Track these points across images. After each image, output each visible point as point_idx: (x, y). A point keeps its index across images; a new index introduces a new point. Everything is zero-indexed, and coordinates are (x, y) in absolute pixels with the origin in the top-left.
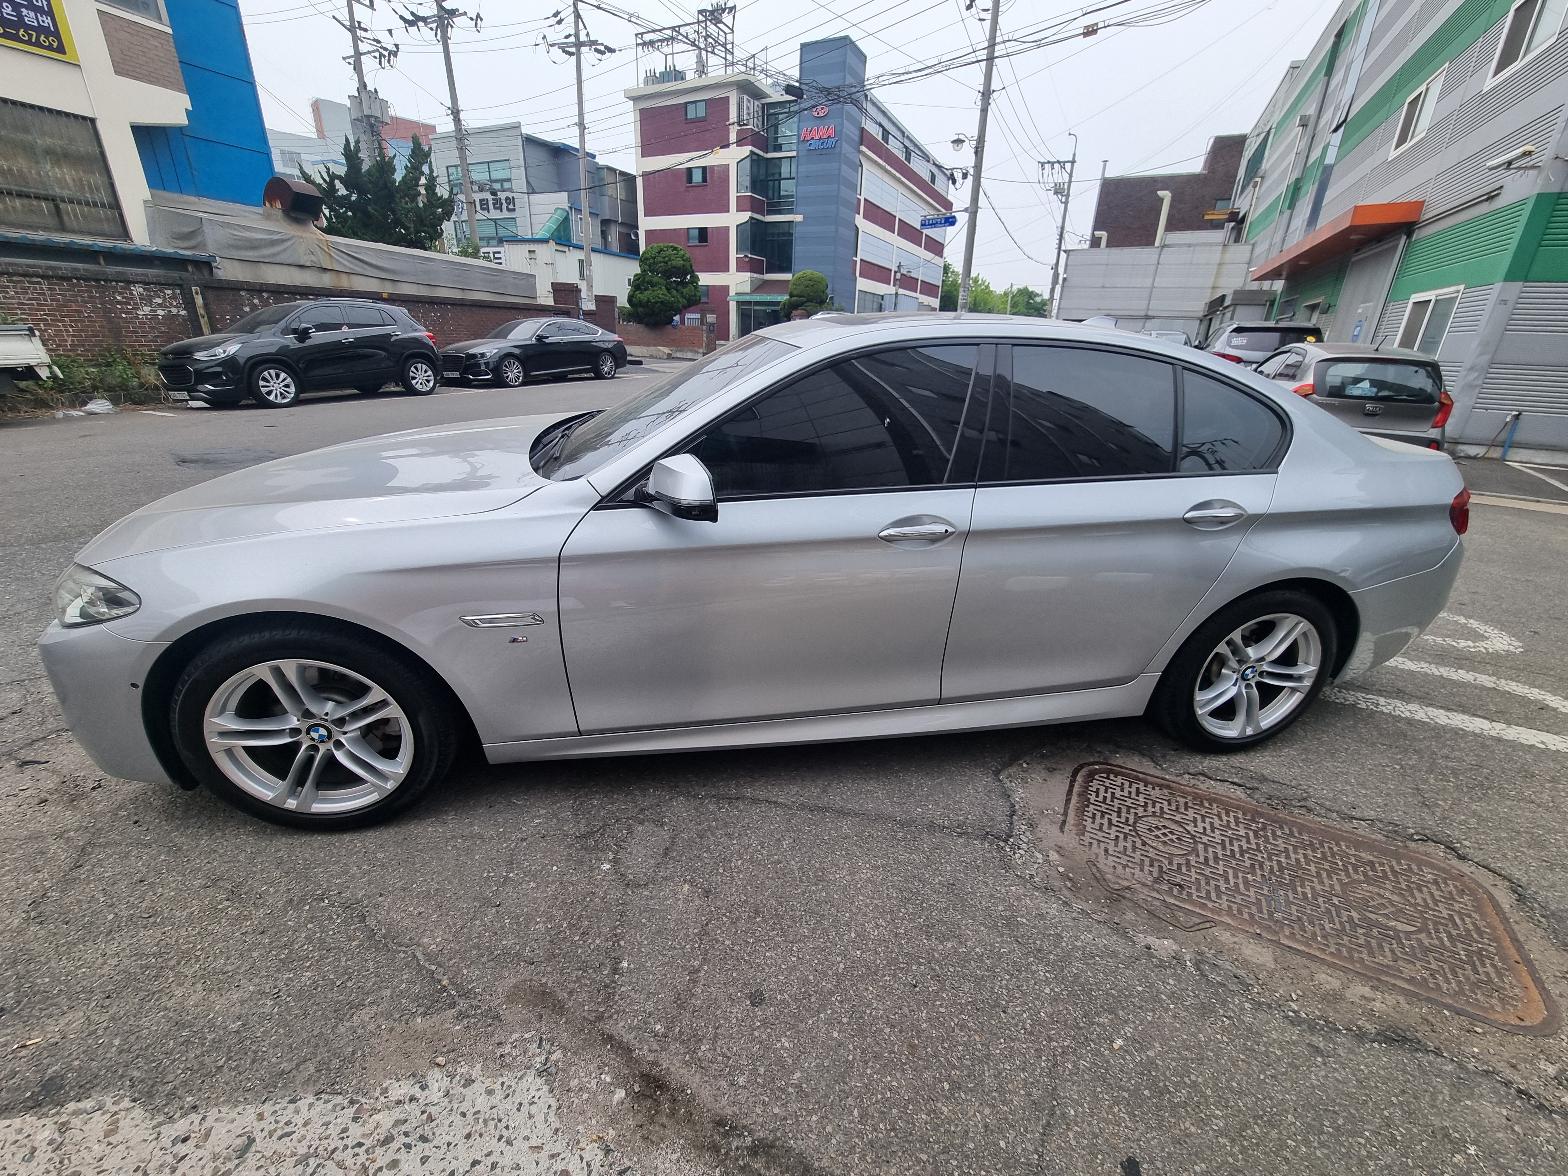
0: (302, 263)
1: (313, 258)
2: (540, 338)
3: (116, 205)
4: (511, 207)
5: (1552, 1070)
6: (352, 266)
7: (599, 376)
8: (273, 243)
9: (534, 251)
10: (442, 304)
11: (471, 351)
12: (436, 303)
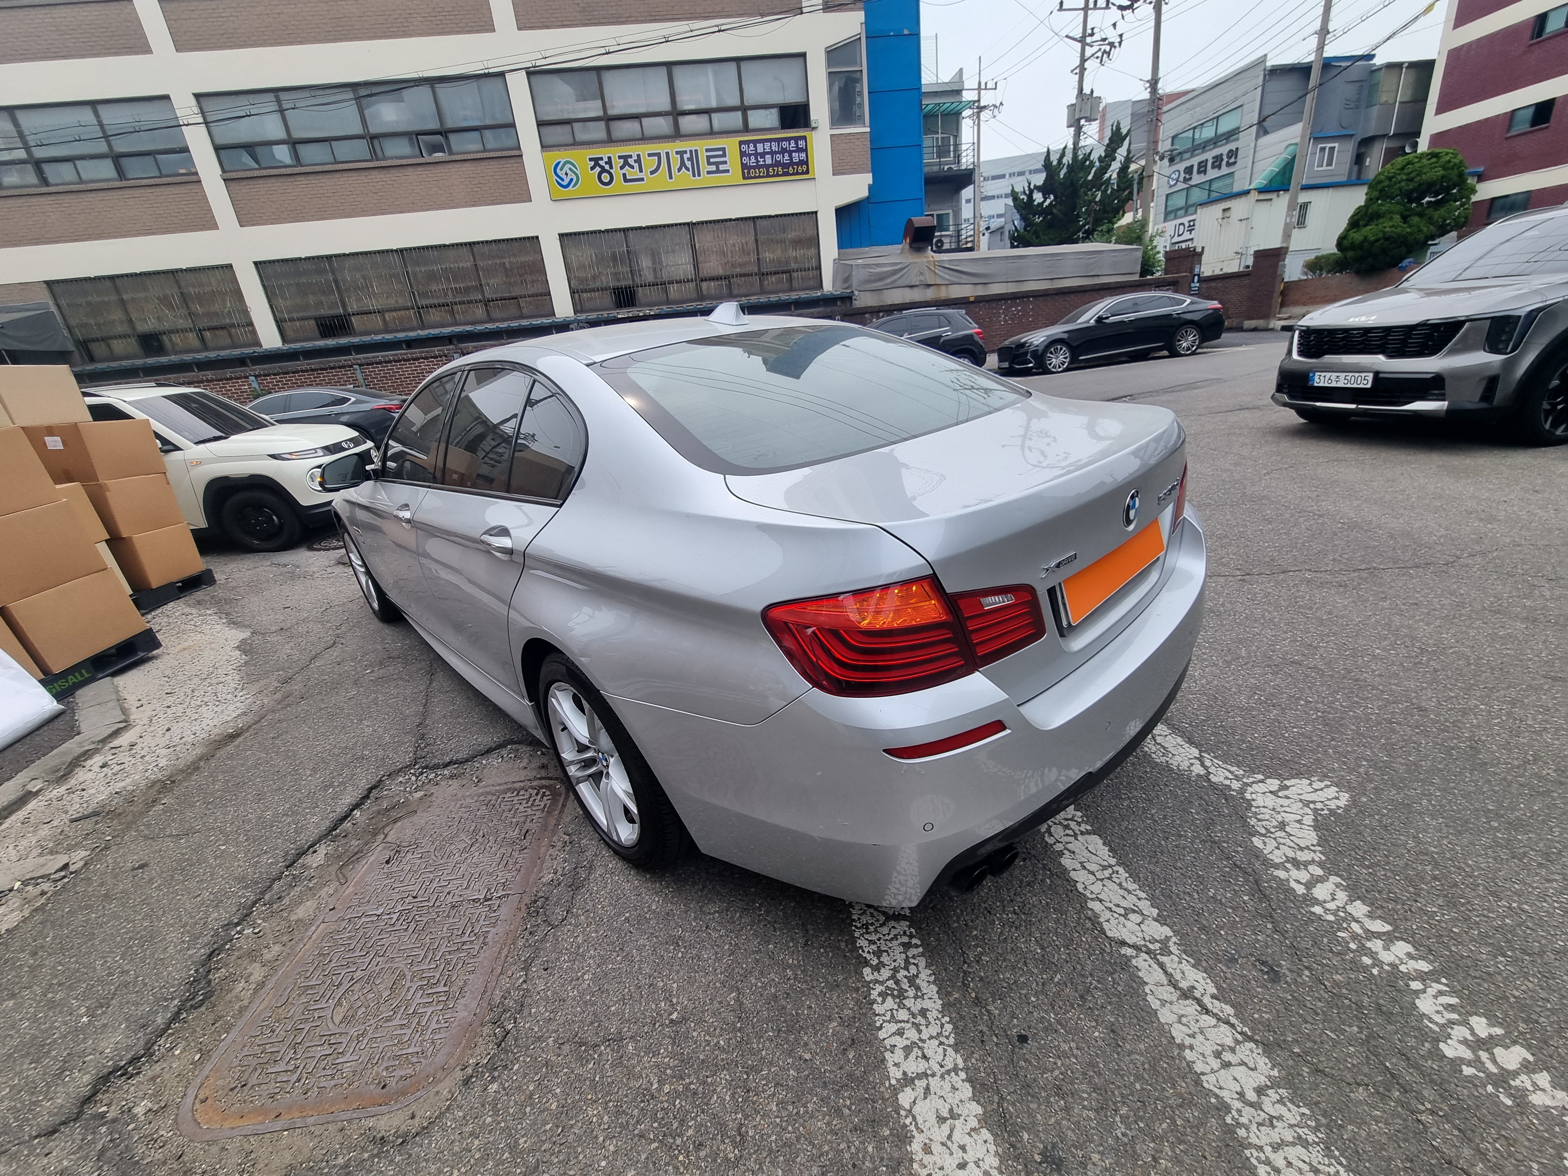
0: (913, 283)
1: (922, 278)
2: (1100, 320)
3: (819, 268)
4: (1232, 160)
5: (139, 1110)
6: (951, 278)
7: (1174, 354)
8: (895, 272)
9: (1229, 209)
10: (1024, 297)
11: (1023, 341)
12: (1018, 298)
